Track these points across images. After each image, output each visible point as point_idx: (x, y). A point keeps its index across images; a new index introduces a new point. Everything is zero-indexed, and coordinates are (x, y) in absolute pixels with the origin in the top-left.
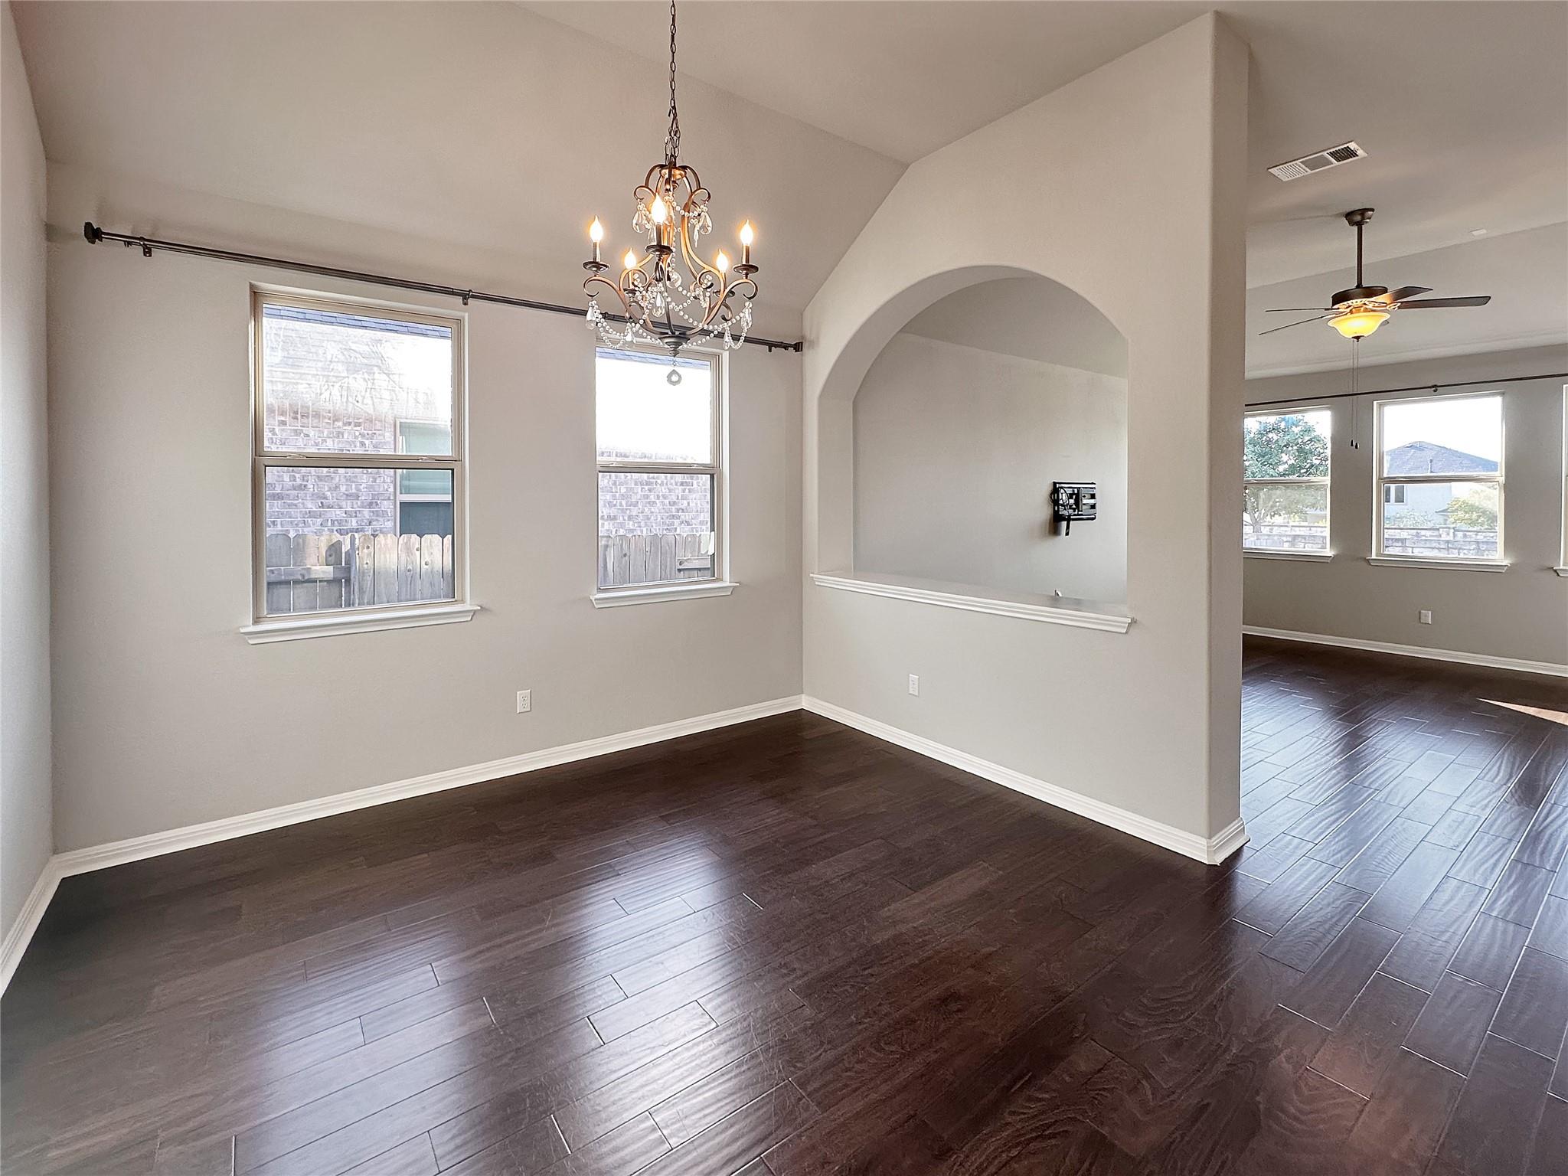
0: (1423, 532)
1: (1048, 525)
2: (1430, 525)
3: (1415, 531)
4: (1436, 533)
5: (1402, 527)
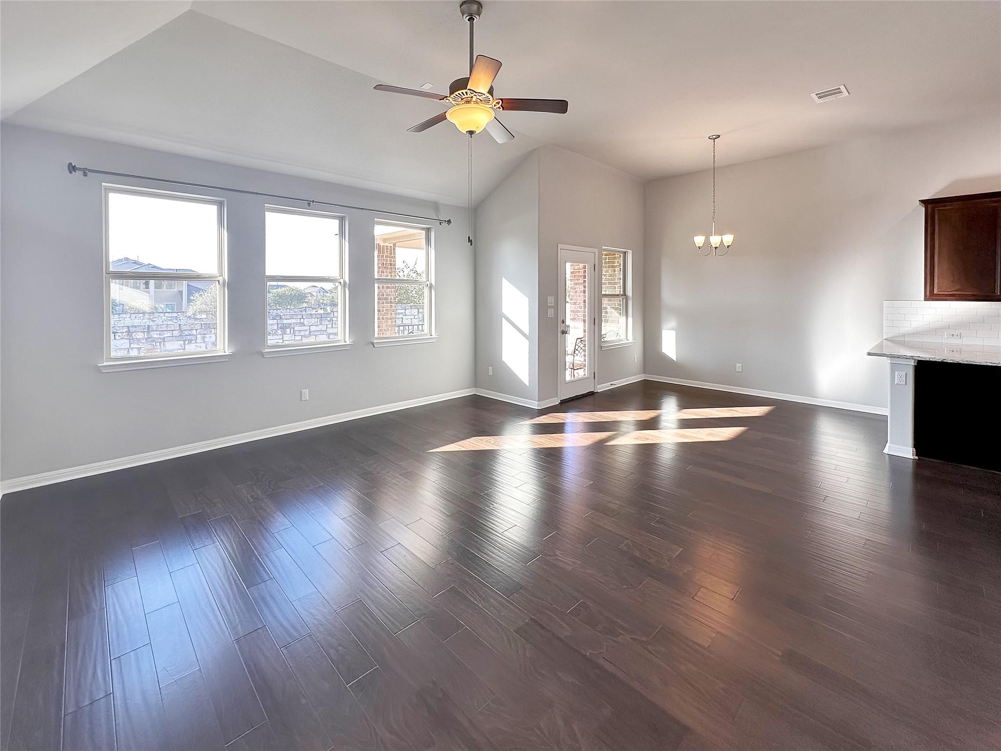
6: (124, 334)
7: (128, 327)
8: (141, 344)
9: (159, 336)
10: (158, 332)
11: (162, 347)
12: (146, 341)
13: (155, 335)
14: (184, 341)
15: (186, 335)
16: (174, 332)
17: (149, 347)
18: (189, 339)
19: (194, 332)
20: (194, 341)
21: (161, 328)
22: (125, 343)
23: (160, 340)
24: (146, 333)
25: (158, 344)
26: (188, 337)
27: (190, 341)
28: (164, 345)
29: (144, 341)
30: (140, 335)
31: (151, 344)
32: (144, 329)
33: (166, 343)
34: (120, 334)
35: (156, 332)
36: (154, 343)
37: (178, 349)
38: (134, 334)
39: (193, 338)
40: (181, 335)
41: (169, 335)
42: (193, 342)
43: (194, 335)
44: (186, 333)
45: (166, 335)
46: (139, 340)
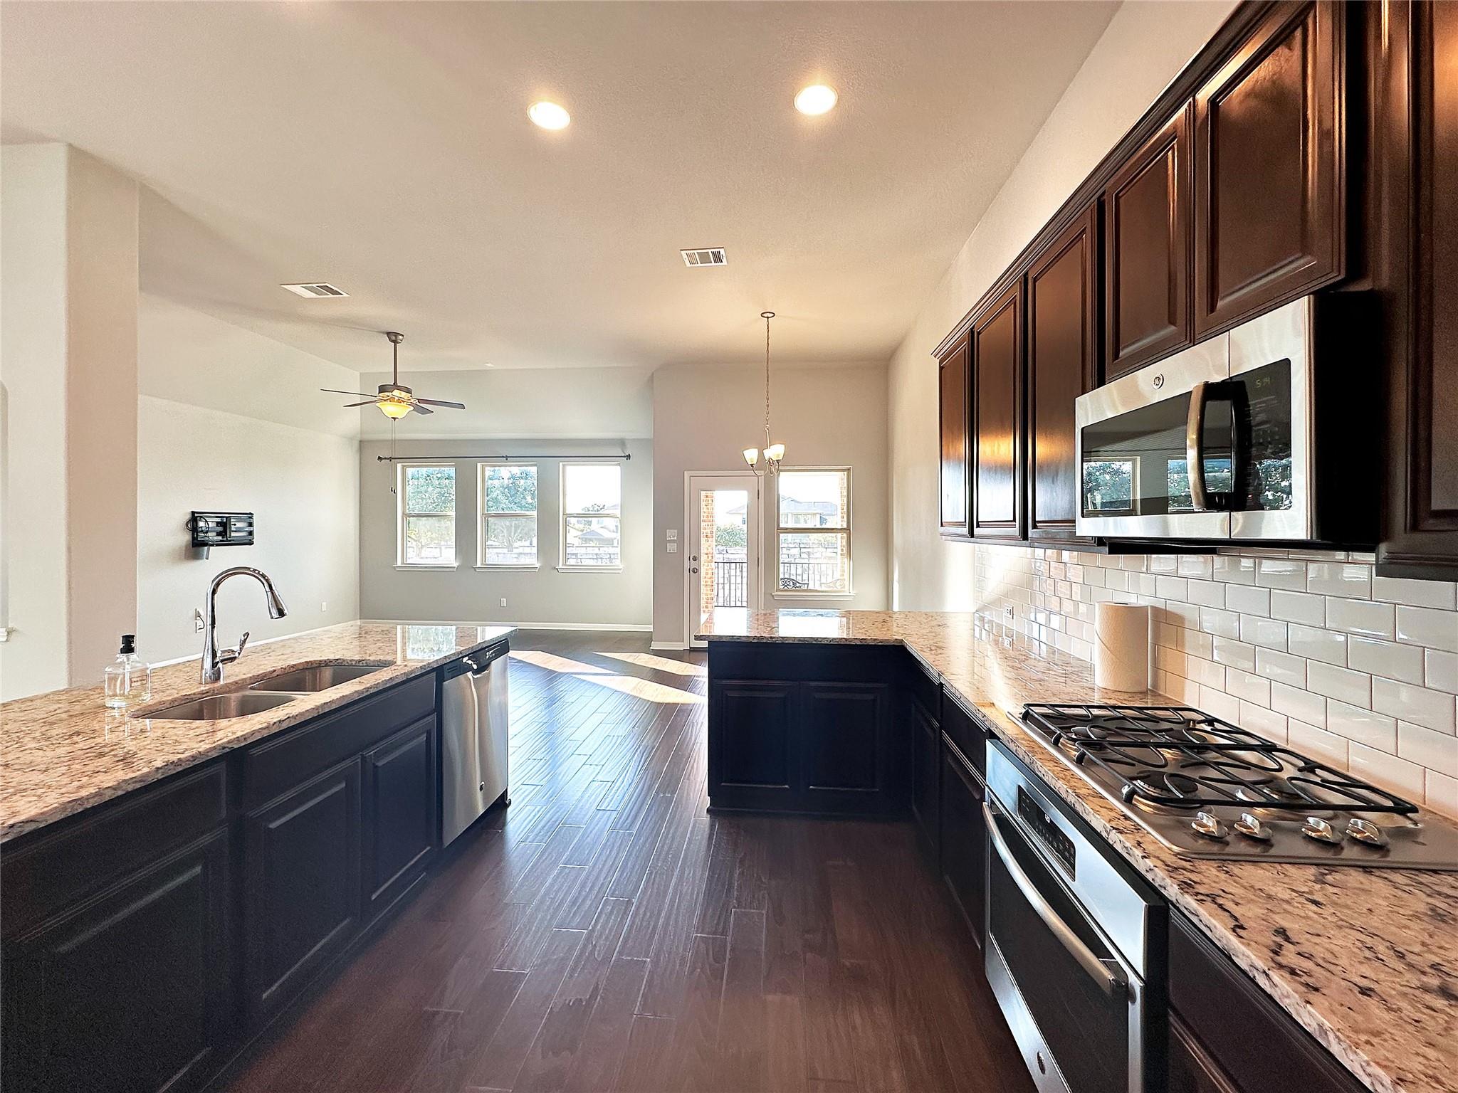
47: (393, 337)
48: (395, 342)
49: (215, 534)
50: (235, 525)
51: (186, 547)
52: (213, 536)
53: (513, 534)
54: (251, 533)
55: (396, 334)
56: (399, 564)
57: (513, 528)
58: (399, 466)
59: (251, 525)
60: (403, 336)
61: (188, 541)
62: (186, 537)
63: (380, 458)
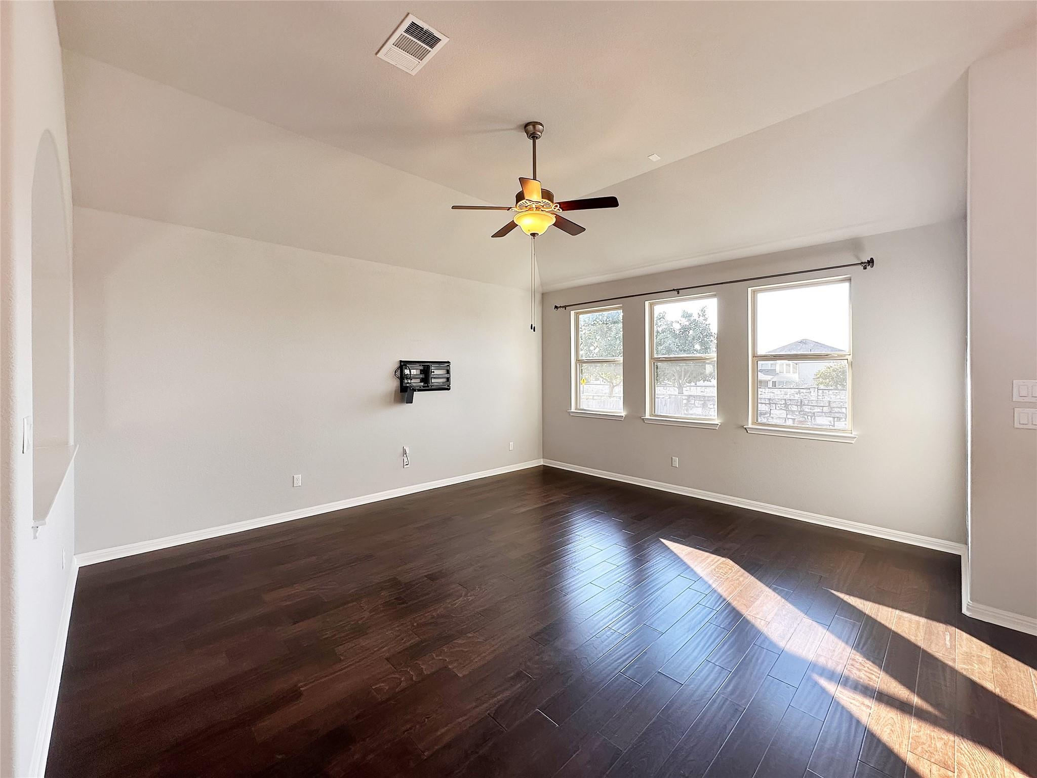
0: (802, 390)
1: (393, 394)
2: (806, 386)
3: (797, 390)
4: (809, 391)
5: (792, 387)
6: (782, 405)
7: (785, 400)
8: (795, 416)
9: (810, 410)
10: (809, 407)
11: (813, 421)
12: (799, 413)
13: (807, 409)
14: (834, 418)
15: (836, 413)
16: (824, 408)
17: (801, 419)
18: (838, 416)
19: (844, 410)
20: (844, 419)
21: (812, 403)
22: (783, 414)
23: (810, 414)
24: (799, 407)
25: (809, 417)
26: (837, 415)
27: (839, 419)
28: (814, 418)
29: (797, 413)
30: (795, 408)
31: (803, 417)
32: (797, 403)
33: (816, 417)
34: (779, 405)
35: (807, 407)
36: (806, 417)
37: (827, 425)
38: (790, 406)
39: (841, 416)
40: (831, 412)
41: (819, 410)
42: (841, 420)
43: (844, 413)
44: (836, 410)
45: (816, 411)
46: (793, 412)
47: (531, 130)
48: (534, 137)
49: (418, 380)
50: (434, 372)
51: (395, 391)
52: (416, 382)
53: (683, 377)
54: (448, 379)
55: (534, 124)
56: (573, 410)
57: (683, 372)
58: (572, 313)
59: (448, 372)
60: (541, 124)
61: (397, 387)
62: (394, 384)
63: (556, 307)
